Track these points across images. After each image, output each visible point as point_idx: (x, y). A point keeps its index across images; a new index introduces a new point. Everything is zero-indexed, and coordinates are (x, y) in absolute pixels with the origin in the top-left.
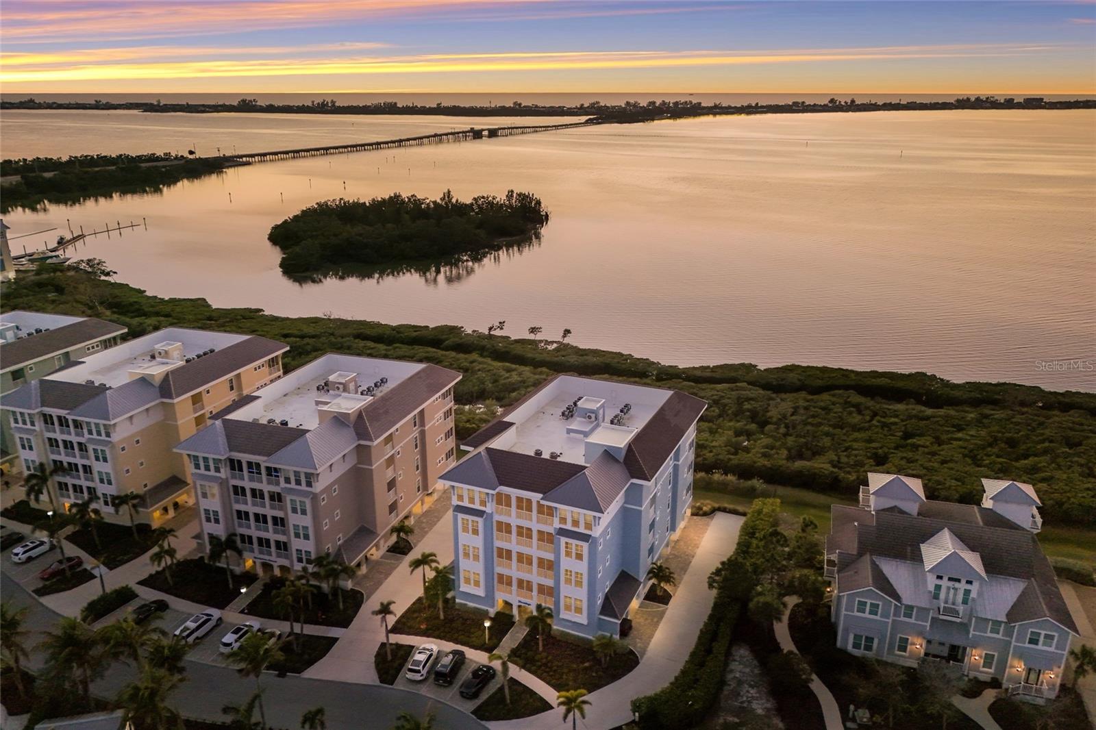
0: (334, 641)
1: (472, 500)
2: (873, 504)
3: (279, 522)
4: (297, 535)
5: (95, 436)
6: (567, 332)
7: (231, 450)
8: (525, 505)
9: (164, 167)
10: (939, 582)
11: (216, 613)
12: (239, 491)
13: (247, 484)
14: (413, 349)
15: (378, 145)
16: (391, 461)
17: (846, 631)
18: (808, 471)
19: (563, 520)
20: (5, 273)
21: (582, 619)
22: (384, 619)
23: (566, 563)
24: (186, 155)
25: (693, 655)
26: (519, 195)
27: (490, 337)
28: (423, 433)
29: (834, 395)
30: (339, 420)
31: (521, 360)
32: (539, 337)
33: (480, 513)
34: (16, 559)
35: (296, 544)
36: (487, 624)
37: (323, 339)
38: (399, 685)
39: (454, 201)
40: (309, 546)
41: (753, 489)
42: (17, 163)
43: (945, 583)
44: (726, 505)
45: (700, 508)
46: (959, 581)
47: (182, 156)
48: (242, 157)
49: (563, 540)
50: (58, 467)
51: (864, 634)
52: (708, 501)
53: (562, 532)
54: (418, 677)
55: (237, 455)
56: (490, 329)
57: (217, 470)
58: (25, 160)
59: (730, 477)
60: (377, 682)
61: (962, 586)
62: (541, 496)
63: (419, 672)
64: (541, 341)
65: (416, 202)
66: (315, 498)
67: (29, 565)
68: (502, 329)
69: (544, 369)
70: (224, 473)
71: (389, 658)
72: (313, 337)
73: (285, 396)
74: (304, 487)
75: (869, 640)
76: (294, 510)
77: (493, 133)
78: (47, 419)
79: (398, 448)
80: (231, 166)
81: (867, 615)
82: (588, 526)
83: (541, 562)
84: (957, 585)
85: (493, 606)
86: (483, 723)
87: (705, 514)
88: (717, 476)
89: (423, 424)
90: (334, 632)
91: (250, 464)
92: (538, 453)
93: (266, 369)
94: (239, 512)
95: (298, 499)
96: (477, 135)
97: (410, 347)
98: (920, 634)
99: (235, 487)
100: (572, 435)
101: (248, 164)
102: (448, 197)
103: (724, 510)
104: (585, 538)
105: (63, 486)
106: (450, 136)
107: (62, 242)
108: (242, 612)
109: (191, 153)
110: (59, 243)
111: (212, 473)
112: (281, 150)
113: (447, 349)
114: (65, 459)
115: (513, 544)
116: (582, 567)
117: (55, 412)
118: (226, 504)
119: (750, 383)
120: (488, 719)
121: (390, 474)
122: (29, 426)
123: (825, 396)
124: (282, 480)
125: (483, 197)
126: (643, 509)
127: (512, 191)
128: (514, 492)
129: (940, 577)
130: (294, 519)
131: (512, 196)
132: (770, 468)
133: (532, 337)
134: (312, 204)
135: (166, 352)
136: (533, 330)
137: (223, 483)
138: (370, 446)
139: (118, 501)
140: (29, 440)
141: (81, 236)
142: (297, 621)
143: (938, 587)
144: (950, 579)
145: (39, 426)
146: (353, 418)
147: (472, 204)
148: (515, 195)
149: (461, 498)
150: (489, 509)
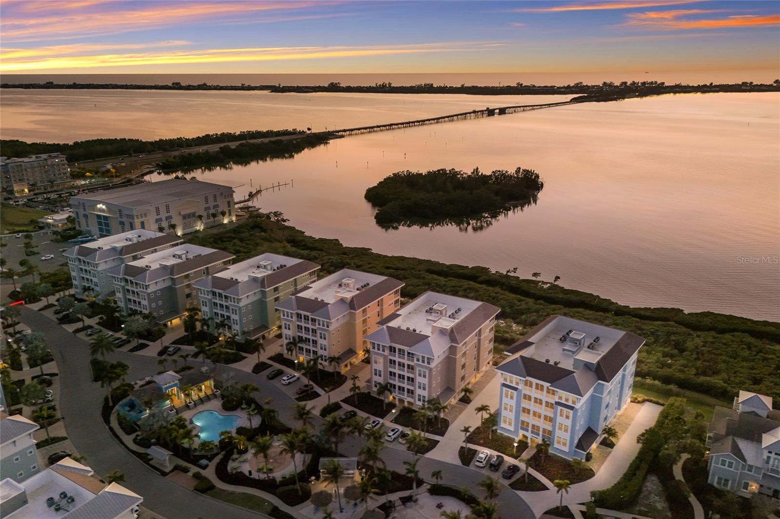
0: (438, 442)
1: (511, 381)
2: (741, 409)
3: (411, 380)
4: (420, 387)
5: (321, 327)
6: (557, 278)
7: (391, 342)
8: (539, 388)
9: (295, 139)
10: (770, 455)
11: (381, 421)
12: (393, 362)
13: (397, 359)
15: (422, 122)
16: (464, 354)
17: (714, 475)
18: (708, 384)
19: (560, 398)
20: (231, 217)
21: (566, 449)
22: (466, 434)
23: (560, 420)
24: (306, 130)
25: (625, 475)
26: (524, 171)
27: (507, 276)
28: (479, 340)
29: (733, 336)
30: (442, 332)
31: (527, 294)
32: (539, 279)
33: (515, 389)
34: (284, 382)
35: (419, 392)
36: (516, 445)
37: (408, 271)
38: (472, 467)
39: (480, 174)
40: (425, 393)
41: (670, 390)
42: (212, 136)
43: (773, 455)
44: (652, 399)
45: (636, 399)
47: (303, 131)
48: (338, 132)
49: (559, 408)
50: (301, 339)
52: (641, 395)
53: (558, 403)
54: (481, 465)
55: (394, 345)
56: (508, 272)
57: (384, 351)
58: (217, 134)
59: (657, 382)
60: (461, 465)
62: (550, 384)
63: (481, 462)
64: (539, 282)
65: (454, 174)
66: (430, 370)
67: (289, 386)
68: (515, 272)
70: (387, 352)
71: (466, 454)
72: (403, 269)
74: (426, 364)
75: (727, 481)
76: (420, 375)
77: (502, 111)
78: (299, 316)
79: (468, 348)
80: (332, 139)
81: (726, 467)
82: (574, 402)
83: (546, 417)
84: (779, 457)
85: (517, 436)
86: (515, 491)
87: (639, 402)
88: (649, 381)
89: (480, 335)
90: (437, 438)
91: (400, 350)
92: (548, 361)
93: (394, 295)
94: (391, 372)
95: (423, 370)
96: (491, 112)
97: (459, 280)
98: (756, 481)
99: (391, 360)
100: (566, 352)
101: (342, 136)
102: (477, 172)
103: (651, 401)
104: (572, 408)
105: (301, 349)
106: (472, 114)
107: (251, 196)
108: (391, 422)
109: (309, 129)
110: (249, 196)
111: (381, 352)
112: (362, 127)
113: (481, 283)
114: (304, 336)
115: (532, 406)
116: (569, 423)
117: (303, 313)
118: (385, 367)
119: (676, 322)
120: (517, 489)
121: (463, 361)
122: (290, 318)
123: (728, 336)
124: (415, 359)
125: (499, 171)
126: (603, 396)
127: (520, 168)
128: (535, 381)
129: (770, 452)
130: (419, 379)
131: (519, 171)
132: (683, 379)
133: (534, 278)
134: (390, 174)
135: (348, 284)
136: (535, 275)
137: (385, 357)
138: (456, 347)
139: (332, 359)
140: (289, 325)
141: (259, 192)
142: (423, 431)
143: (769, 457)
144: (776, 454)
145: (295, 318)
146: (449, 331)
147: (491, 176)
148: (521, 170)
149: (505, 379)
150: (520, 387)
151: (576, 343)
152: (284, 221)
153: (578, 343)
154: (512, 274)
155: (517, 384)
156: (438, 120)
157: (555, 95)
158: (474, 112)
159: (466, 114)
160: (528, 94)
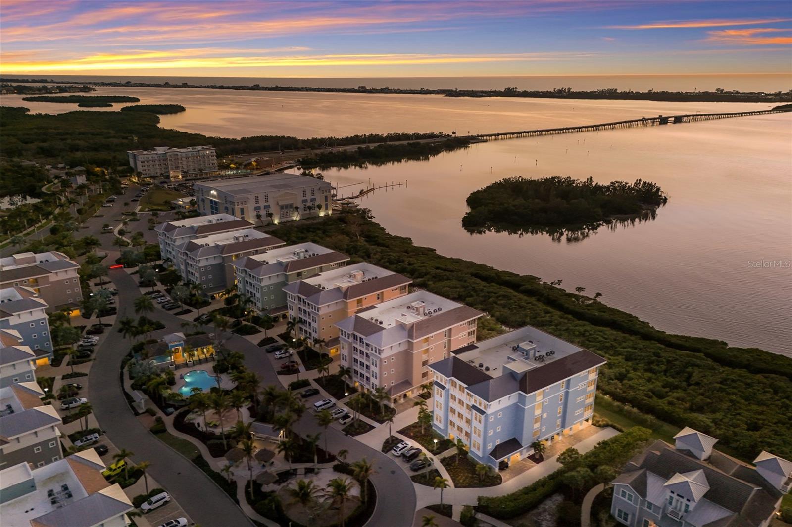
0: (373, 428)
1: (441, 380)
3: (368, 368)
4: (373, 376)
5: (313, 311)
6: (599, 294)
7: (354, 330)
8: (462, 389)
9: (434, 143)
10: (672, 495)
11: (333, 400)
12: (355, 349)
13: (359, 347)
14: (500, 288)
15: (579, 129)
16: (427, 351)
17: (615, 505)
18: (692, 420)
19: (475, 402)
20: (327, 211)
21: (480, 454)
23: (475, 423)
24: (451, 134)
26: (645, 183)
27: (551, 288)
28: (449, 341)
29: (766, 377)
30: (402, 326)
32: (582, 293)
33: (444, 388)
34: (276, 356)
35: (373, 380)
36: (435, 441)
37: (454, 274)
38: (388, 455)
39: (594, 184)
40: (376, 382)
41: (646, 421)
42: (361, 137)
43: (675, 496)
44: (616, 424)
45: (598, 422)
46: (683, 497)
47: (448, 135)
48: (482, 136)
49: (474, 411)
50: (301, 321)
51: (624, 510)
52: (606, 419)
53: (473, 407)
54: (396, 454)
55: (356, 333)
56: (552, 283)
57: (349, 338)
58: (365, 135)
59: (635, 410)
60: (380, 451)
61: (684, 501)
62: (466, 386)
63: (396, 451)
64: (583, 297)
66: (381, 360)
67: (280, 361)
68: (559, 285)
69: (570, 317)
70: (351, 340)
71: (390, 442)
72: (452, 271)
73: (393, 308)
74: (377, 354)
75: (626, 515)
76: (373, 364)
77: (678, 120)
78: (300, 299)
79: (431, 346)
80: (473, 143)
81: (626, 500)
82: (485, 408)
83: (466, 419)
84: (681, 499)
85: (447, 436)
86: (413, 482)
87: (600, 426)
88: (627, 407)
89: (450, 336)
90: (375, 424)
91: (360, 338)
92: (481, 365)
93: (398, 291)
94: (354, 359)
95: (375, 359)
96: (663, 121)
97: (498, 286)
98: (655, 521)
99: (354, 347)
100: (510, 360)
101: (486, 141)
102: (590, 181)
103: (614, 427)
104: (482, 412)
105: (301, 329)
106: (640, 122)
107: (362, 193)
108: (345, 404)
109: (454, 133)
110: (360, 193)
111: (347, 339)
112: (509, 132)
113: (523, 292)
114: (304, 318)
115: (457, 407)
116: (481, 427)
117: (303, 297)
118: (350, 354)
120: (415, 482)
121: (425, 357)
122: (293, 300)
123: (759, 377)
124: (370, 349)
125: (617, 182)
126: (526, 408)
127: (640, 180)
128: (459, 382)
129: (672, 492)
130: (373, 368)
131: (639, 183)
132: (667, 412)
133: (577, 293)
135: (355, 275)
136: (579, 289)
137: (350, 344)
138: (413, 342)
139: (316, 341)
140: (292, 306)
141: (373, 189)
142: (358, 412)
143: (671, 498)
144: (678, 495)
145: (296, 301)
147: (609, 187)
148: (642, 183)
149: (437, 377)
150: (447, 386)
151: (523, 353)
153: (525, 353)
154: (557, 286)
155: (445, 383)
156: (596, 127)
157: (759, 103)
158: (644, 120)
159: (632, 121)
160: (725, 101)
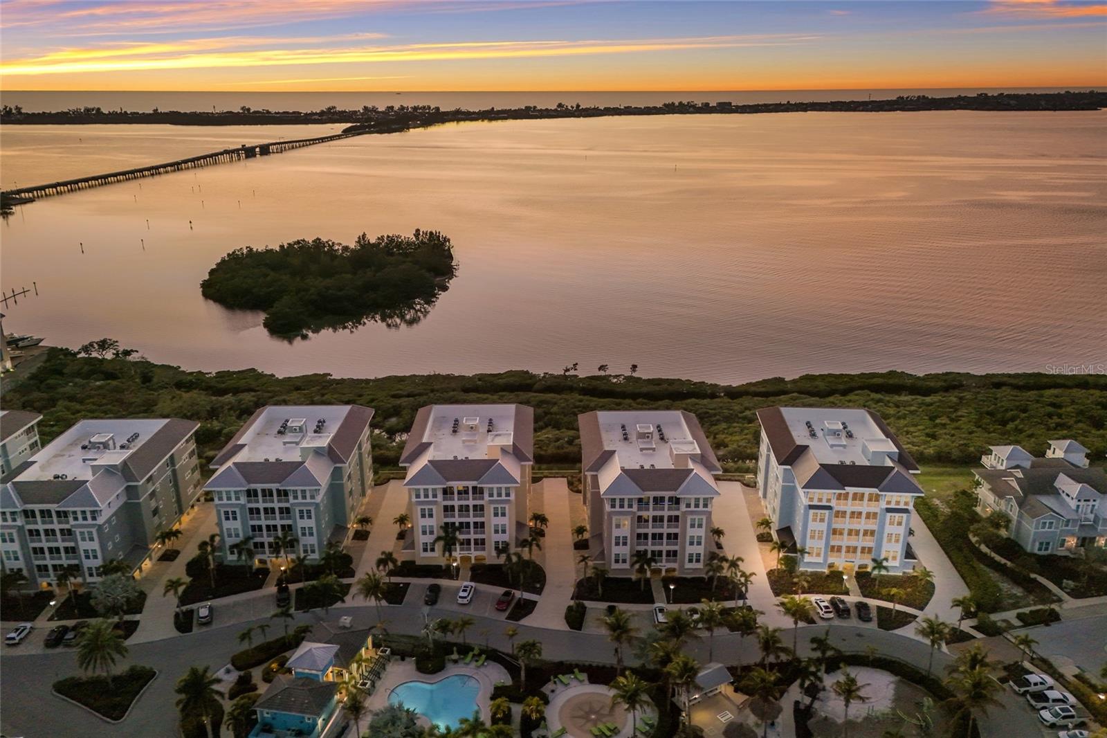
0: (750, 608)
1: (820, 500)
2: (1005, 465)
3: (676, 537)
4: (691, 543)
6: (634, 367)
7: (642, 491)
8: (858, 497)
10: (1079, 503)
12: (644, 519)
13: (651, 513)
15: (154, 170)
17: (1034, 541)
19: (888, 502)
21: (897, 564)
23: (888, 530)
26: (426, 233)
27: (566, 377)
32: (608, 373)
33: (829, 508)
35: (689, 550)
36: (846, 577)
38: (820, 623)
43: (1081, 503)
46: (1089, 501)
49: (889, 515)
51: (1044, 541)
53: (889, 510)
54: (832, 616)
55: (646, 494)
56: (567, 371)
57: (630, 506)
60: (805, 625)
61: (1091, 503)
62: (874, 489)
68: (576, 370)
70: (635, 508)
75: (1047, 544)
76: (691, 526)
77: (265, 150)
78: (446, 490)
81: (1046, 530)
82: (907, 504)
83: (866, 532)
84: (1088, 503)
91: (656, 498)
92: (842, 462)
94: (640, 535)
95: (698, 517)
96: (249, 152)
98: (1073, 535)
99: (640, 517)
101: (31, 200)
102: (364, 239)
104: (905, 511)
111: (626, 509)
115: (846, 524)
116: (901, 529)
117: (464, 483)
118: (632, 530)
120: (891, 629)
124: (682, 506)
127: (418, 230)
128: (851, 490)
129: (1079, 501)
130: (690, 533)
131: (419, 234)
133: (602, 373)
136: (602, 368)
137: (632, 515)
140: (431, 510)
143: (1078, 506)
144: (1085, 501)
148: (421, 233)
149: (811, 499)
150: (833, 503)
151: (839, 435)
152: (127, 353)
153: (841, 434)
154: (572, 373)
155: (829, 500)
156: (177, 166)
158: (226, 152)
159: (217, 155)
